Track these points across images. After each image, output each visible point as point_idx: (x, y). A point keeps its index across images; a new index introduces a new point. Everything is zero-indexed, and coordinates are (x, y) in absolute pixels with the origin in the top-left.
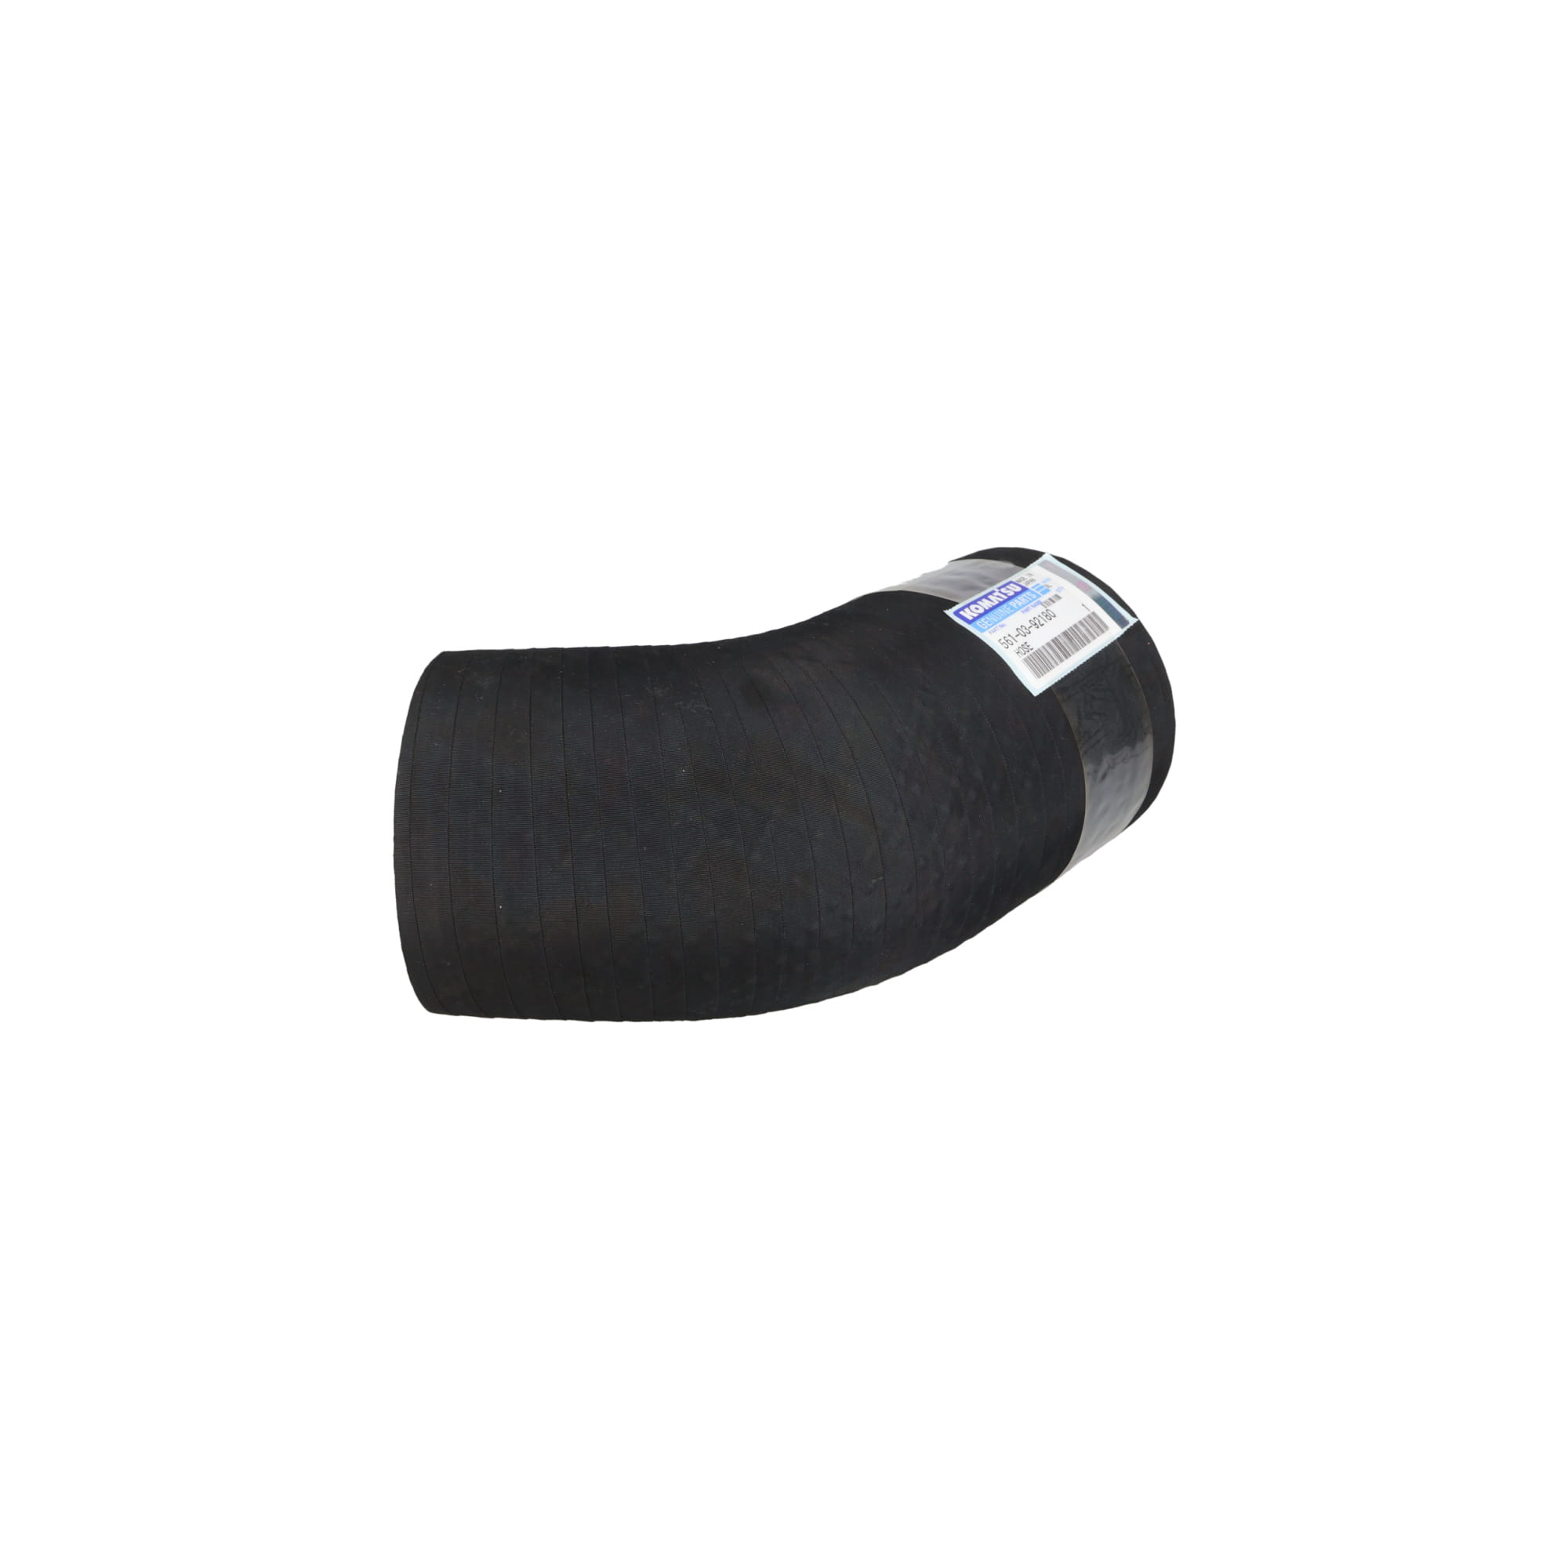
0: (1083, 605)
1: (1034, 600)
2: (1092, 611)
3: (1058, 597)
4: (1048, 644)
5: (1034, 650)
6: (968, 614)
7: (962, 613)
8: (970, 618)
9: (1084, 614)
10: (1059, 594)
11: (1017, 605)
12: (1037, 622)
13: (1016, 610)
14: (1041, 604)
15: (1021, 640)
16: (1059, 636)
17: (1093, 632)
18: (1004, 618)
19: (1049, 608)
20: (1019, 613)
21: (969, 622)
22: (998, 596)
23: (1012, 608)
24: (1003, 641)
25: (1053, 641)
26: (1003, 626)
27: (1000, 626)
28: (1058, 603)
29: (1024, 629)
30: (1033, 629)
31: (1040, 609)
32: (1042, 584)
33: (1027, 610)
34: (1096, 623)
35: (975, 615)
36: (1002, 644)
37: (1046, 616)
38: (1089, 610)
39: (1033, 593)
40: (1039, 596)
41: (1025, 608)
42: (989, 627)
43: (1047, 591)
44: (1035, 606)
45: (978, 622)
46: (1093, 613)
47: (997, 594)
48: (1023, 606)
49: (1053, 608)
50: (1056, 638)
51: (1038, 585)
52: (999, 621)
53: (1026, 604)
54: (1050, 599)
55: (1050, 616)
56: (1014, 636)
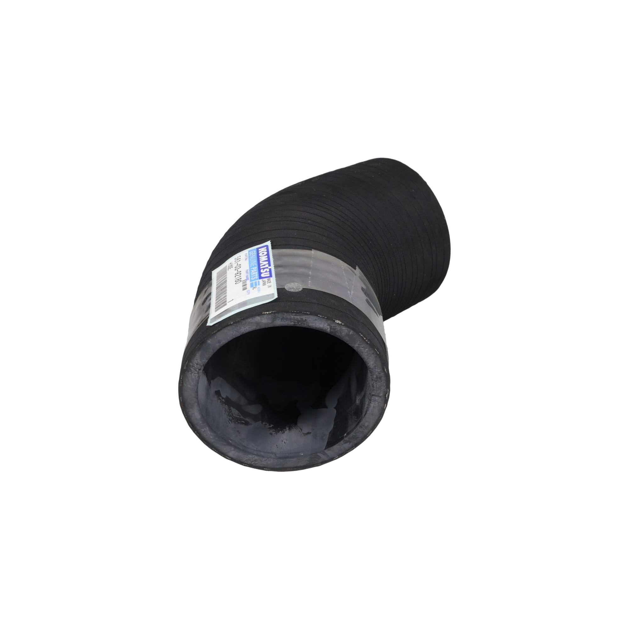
0: (233, 300)
1: (251, 278)
2: (227, 304)
3: (244, 289)
5: (227, 271)
6: (263, 251)
7: (266, 248)
8: (259, 250)
9: (228, 299)
10: (246, 290)
11: (253, 269)
12: (238, 275)
13: (250, 268)
14: (246, 280)
16: (226, 284)
17: (219, 302)
18: (249, 261)
19: (242, 282)
20: (248, 268)
21: (258, 249)
22: (265, 265)
23: (253, 267)
24: (239, 257)
26: (246, 259)
27: (247, 258)
28: (242, 288)
29: (239, 267)
30: (236, 272)
31: (243, 277)
32: (258, 286)
33: (247, 272)
34: (221, 305)
35: (260, 252)
36: (238, 257)
37: (238, 280)
38: (228, 302)
39: (255, 280)
40: (251, 281)
41: (249, 272)
42: (249, 254)
43: (252, 285)
44: (247, 277)
45: (255, 251)
46: (226, 304)
47: (267, 266)
48: (250, 272)
49: (241, 284)
50: (226, 282)
51: (259, 285)
52: (249, 259)
53: (250, 273)
54: (246, 285)
55: (238, 281)
56: (238, 263)
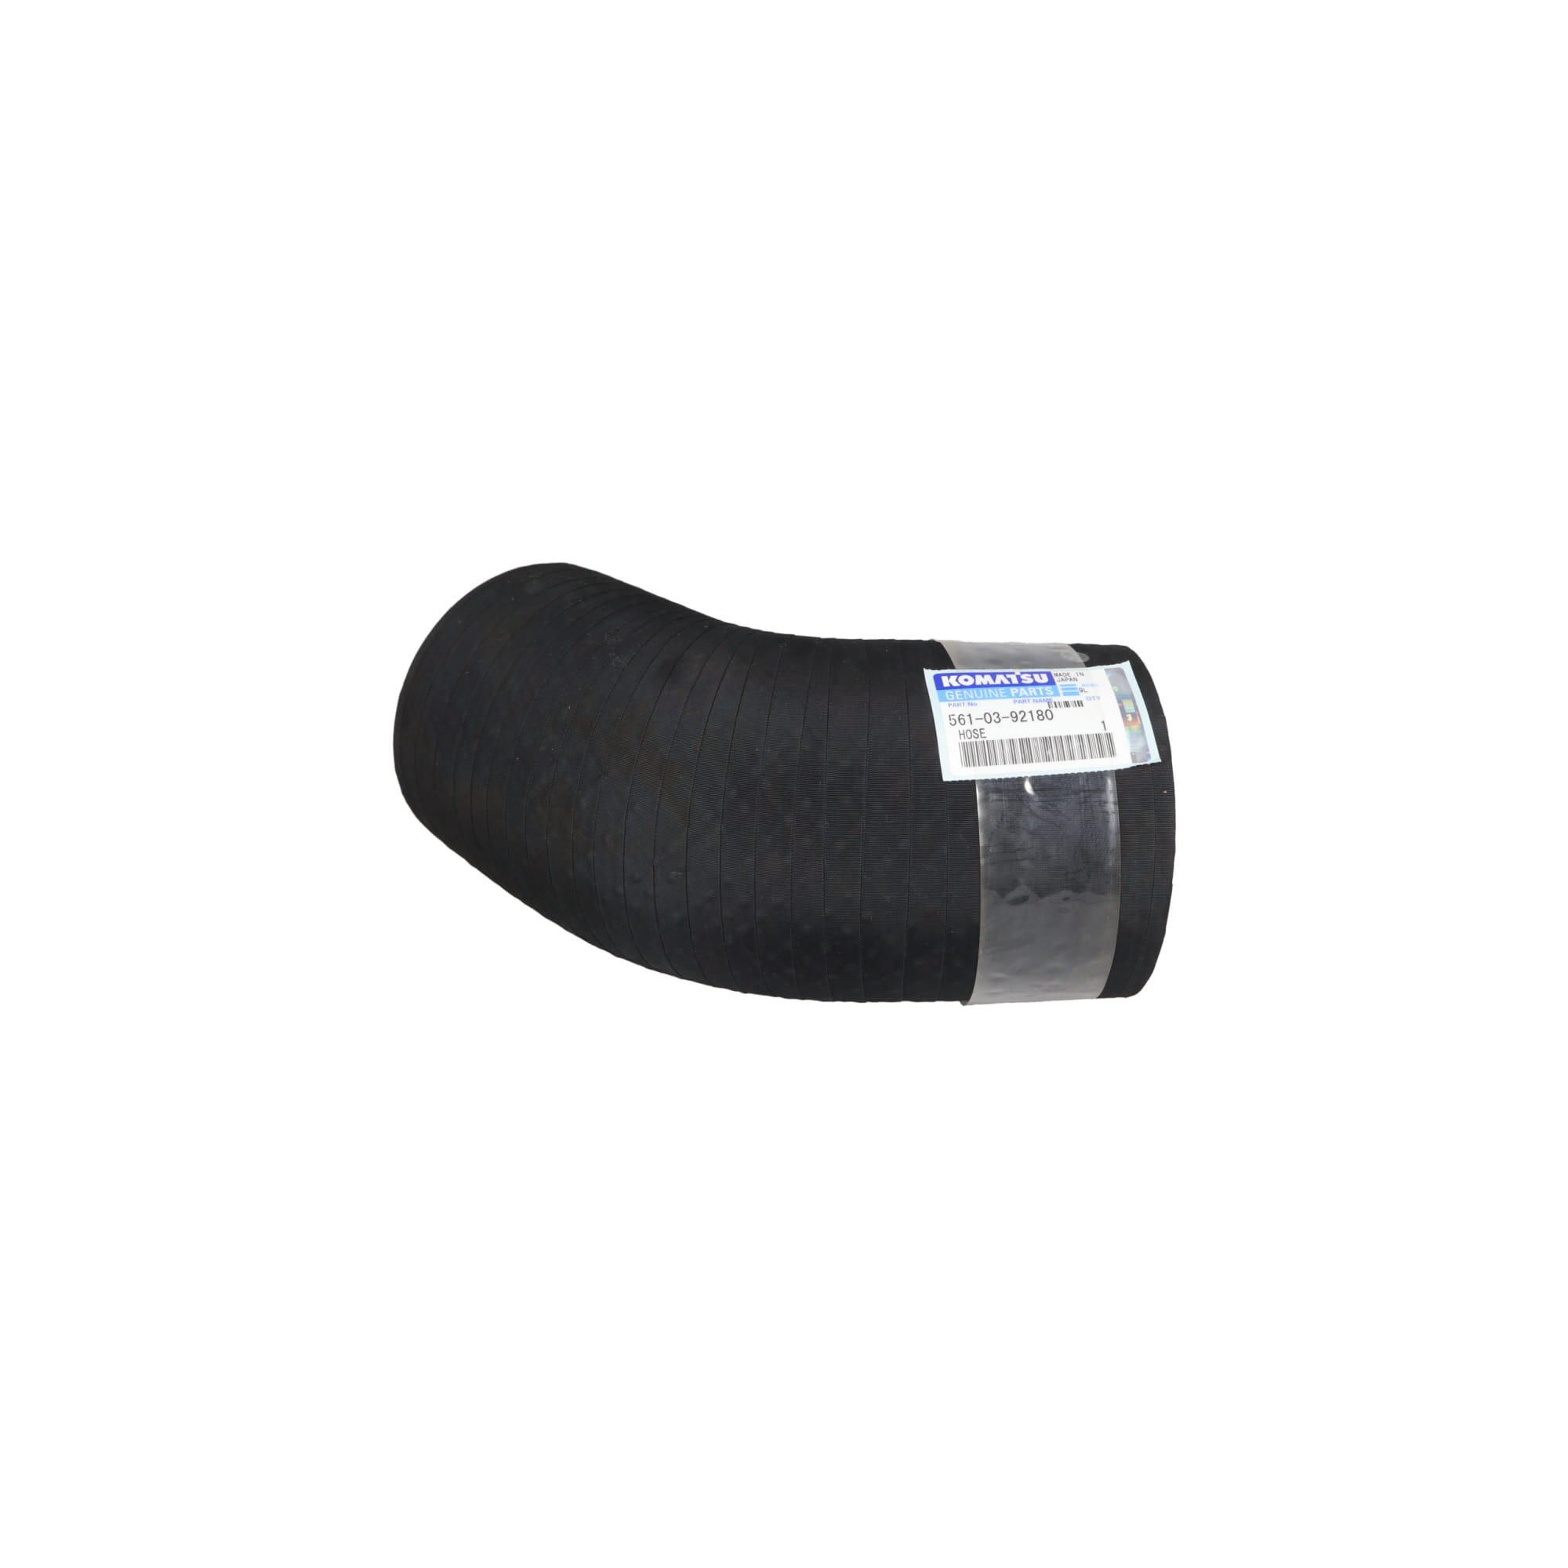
0: (1103, 722)
1: (1048, 696)
2: (1108, 731)
3: (1081, 705)
4: (1011, 742)
5: (985, 740)
6: (950, 681)
7: (945, 678)
8: (947, 686)
9: (1095, 730)
10: (1086, 702)
11: (1020, 694)
13: (1012, 698)
14: (1051, 702)
15: (981, 724)
16: (1035, 739)
17: (1087, 752)
18: (986, 699)
19: (1054, 709)
20: (1011, 701)
21: (941, 689)
22: (1009, 679)
23: (1010, 694)
24: (956, 717)
25: (1021, 741)
26: (974, 705)
27: (971, 703)
28: (1073, 710)
29: (995, 716)
30: (1007, 721)
31: (1041, 706)
32: (1080, 687)
33: (1024, 702)
35: (957, 685)
36: (951, 719)
37: (1041, 715)
38: (1106, 729)
39: (1055, 690)
40: (1057, 695)
41: (1024, 699)
42: (957, 701)
43: (1075, 694)
44: (1039, 701)
45: (950, 692)
47: (1012, 676)
48: (1026, 697)
49: (1059, 711)
50: (1028, 740)
51: (1074, 686)
52: (977, 700)
53: (1031, 697)
54: (1067, 702)
55: (1044, 717)
56: (974, 718)
